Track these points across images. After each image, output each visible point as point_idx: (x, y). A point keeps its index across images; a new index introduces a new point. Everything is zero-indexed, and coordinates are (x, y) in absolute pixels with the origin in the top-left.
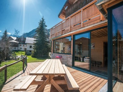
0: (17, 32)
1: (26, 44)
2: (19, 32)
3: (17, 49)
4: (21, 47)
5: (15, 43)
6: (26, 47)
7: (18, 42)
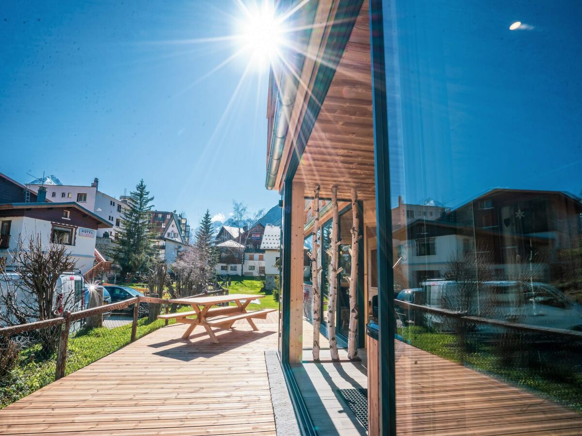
0: (239, 209)
1: (263, 251)
2: (244, 209)
3: (239, 272)
4: (251, 263)
5: (234, 249)
6: (263, 264)
7: (243, 246)
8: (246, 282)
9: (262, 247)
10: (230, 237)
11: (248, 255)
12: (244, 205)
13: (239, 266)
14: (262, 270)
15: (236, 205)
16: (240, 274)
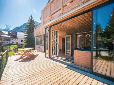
0: (8, 27)
7: (10, 37)
8: (11, 46)
9: (17, 37)
10: (5, 34)
11: (11, 39)
12: (10, 26)
13: (9, 42)
14: (17, 43)
15: (7, 25)
16: (9, 44)
